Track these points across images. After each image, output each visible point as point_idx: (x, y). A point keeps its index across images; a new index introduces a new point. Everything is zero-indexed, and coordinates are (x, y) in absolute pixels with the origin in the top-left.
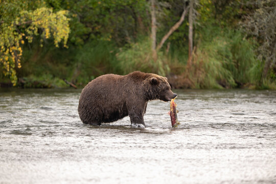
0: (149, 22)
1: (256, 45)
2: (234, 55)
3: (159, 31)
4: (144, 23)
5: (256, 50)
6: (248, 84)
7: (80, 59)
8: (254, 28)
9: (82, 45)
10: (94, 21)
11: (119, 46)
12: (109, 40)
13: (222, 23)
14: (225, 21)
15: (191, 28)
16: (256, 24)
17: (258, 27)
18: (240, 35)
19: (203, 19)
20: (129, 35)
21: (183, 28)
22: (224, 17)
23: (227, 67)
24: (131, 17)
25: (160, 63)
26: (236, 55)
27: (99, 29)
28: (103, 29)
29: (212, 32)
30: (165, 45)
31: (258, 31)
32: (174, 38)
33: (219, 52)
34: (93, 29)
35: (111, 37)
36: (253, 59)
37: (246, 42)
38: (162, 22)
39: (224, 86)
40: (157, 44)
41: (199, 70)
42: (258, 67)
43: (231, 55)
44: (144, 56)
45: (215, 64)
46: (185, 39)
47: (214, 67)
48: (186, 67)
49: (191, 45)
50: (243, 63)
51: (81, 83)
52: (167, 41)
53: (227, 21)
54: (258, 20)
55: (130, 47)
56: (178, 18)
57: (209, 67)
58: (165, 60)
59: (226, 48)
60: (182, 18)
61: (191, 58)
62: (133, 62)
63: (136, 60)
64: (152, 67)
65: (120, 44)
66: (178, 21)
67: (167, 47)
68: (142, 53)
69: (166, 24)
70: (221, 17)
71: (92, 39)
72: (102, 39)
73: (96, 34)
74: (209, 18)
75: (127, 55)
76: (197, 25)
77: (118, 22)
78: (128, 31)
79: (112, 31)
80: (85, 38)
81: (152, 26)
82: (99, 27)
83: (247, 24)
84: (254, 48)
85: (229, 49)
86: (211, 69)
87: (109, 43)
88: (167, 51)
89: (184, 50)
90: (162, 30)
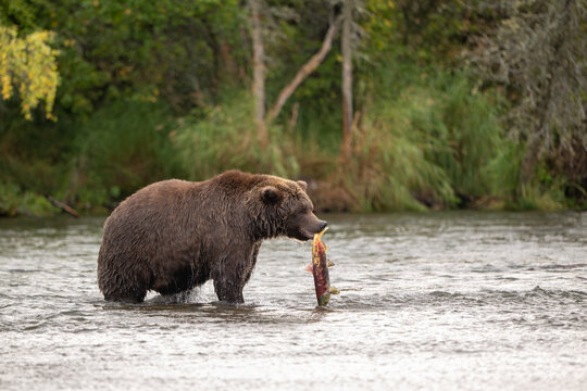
0: (248, 55)
1: (504, 106)
2: (450, 131)
3: (272, 75)
4: (236, 58)
5: (504, 118)
6: (485, 198)
7: (85, 147)
8: (499, 65)
9: (89, 115)
10: (116, 56)
11: (176, 115)
12: (154, 100)
13: (422, 54)
14: (428, 50)
15: (347, 67)
16: (502, 56)
17: (507, 61)
18: (465, 82)
19: (377, 44)
20: (202, 88)
21: (328, 68)
22: (425, 40)
23: (435, 158)
24: (203, 44)
25: (277, 152)
26: (455, 130)
27: (127, 74)
28: (137, 73)
29: (397, 78)
30: (287, 109)
31: (506, 73)
32: (308, 92)
33: (416, 124)
34: (114, 74)
35: (156, 92)
36: (496, 140)
37: (481, 100)
38: (279, 55)
39: (429, 205)
40: (267, 108)
41: (370, 167)
42: (508, 158)
43: (444, 130)
44: (237, 138)
45: (407, 153)
46: (334, 95)
47: (405, 160)
48: (338, 160)
49: (349, 109)
50: (474, 150)
51: (88, 205)
52: (292, 99)
53: (433, 49)
54: (507, 46)
55: (203, 116)
56: (315, 44)
57: (392, 159)
58: (288, 144)
59: (433, 114)
60: (327, 46)
61: (349, 140)
62: (211, 150)
63: (217, 146)
64: (258, 162)
65: (178, 109)
66: (316, 51)
67: (291, 114)
68: (231, 130)
69: (288, 59)
70: (419, 39)
71: (114, 99)
72: (136, 97)
73: (122, 85)
74: (391, 42)
75: (195, 136)
76: (363, 61)
77: (172, 57)
78: (199, 77)
79: (159, 78)
80: (94, 95)
81: (254, 64)
82: (129, 69)
83: (482, 56)
84: (499, 114)
85: (439, 116)
86: (397, 164)
87: (153, 107)
88: (292, 123)
89: (331, 120)
90: (279, 73)
